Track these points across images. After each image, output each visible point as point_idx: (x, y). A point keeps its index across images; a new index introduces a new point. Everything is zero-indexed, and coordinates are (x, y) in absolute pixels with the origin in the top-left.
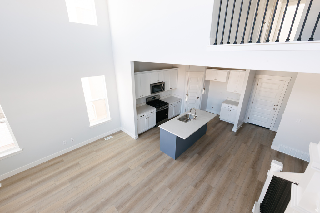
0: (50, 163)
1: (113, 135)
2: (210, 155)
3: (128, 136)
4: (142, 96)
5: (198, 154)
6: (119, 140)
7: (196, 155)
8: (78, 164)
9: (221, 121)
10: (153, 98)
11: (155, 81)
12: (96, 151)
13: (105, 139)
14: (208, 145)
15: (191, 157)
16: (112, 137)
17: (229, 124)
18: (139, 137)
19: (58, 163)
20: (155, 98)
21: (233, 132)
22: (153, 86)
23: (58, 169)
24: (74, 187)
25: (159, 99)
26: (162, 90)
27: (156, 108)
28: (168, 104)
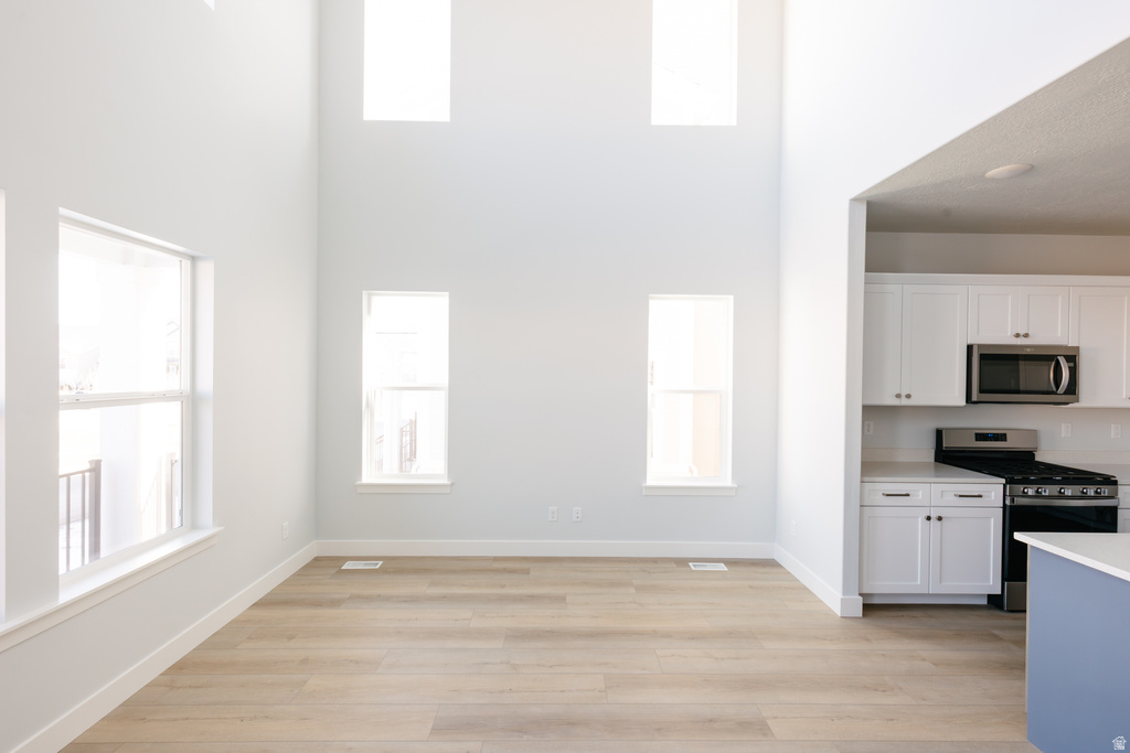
0: (496, 565)
1: (729, 562)
3: (805, 589)
4: (908, 396)
6: (751, 587)
8: (561, 599)
10: (981, 437)
11: (1000, 333)
12: (639, 588)
13: (691, 564)
16: (722, 567)
18: (864, 615)
19: (513, 571)
20: (1002, 437)
22: (983, 357)
23: (503, 586)
24: (508, 663)
25: (1030, 455)
26: (1055, 393)
27: (1003, 481)
28: (1115, 483)
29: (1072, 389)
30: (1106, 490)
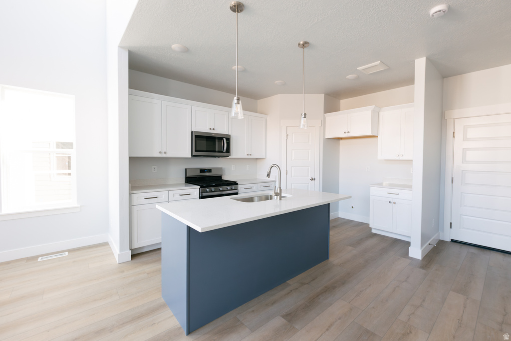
1: (70, 251)
2: (330, 326)
4: (165, 153)
5: (283, 317)
7: (278, 322)
9: (375, 235)
10: (202, 171)
11: (204, 128)
13: (40, 258)
14: (330, 289)
15: (253, 330)
16: (64, 255)
17: (396, 242)
18: (132, 259)
20: (210, 171)
21: (412, 259)
22: (196, 136)
25: (220, 177)
26: (222, 152)
27: (199, 187)
28: (237, 184)
29: (228, 150)
30: (233, 187)
